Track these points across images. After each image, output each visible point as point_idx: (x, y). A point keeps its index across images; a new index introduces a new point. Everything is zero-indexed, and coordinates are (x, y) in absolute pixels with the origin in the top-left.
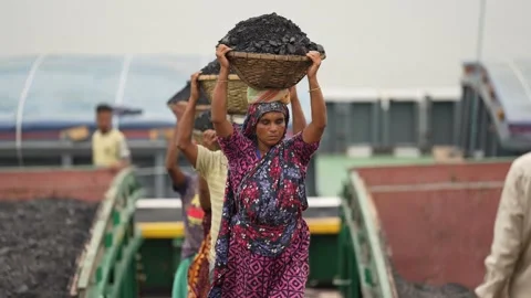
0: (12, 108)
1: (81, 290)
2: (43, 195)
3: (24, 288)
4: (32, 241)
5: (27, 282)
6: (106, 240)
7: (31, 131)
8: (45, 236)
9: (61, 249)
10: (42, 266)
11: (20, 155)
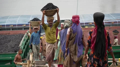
0: (16, 22)
1: (20, 46)
2: (19, 34)
3: (13, 46)
4: (15, 40)
5: (14, 45)
6: (25, 40)
7: (18, 25)
8: (17, 39)
9: (19, 41)
10: (16, 43)
11: (17, 28)
